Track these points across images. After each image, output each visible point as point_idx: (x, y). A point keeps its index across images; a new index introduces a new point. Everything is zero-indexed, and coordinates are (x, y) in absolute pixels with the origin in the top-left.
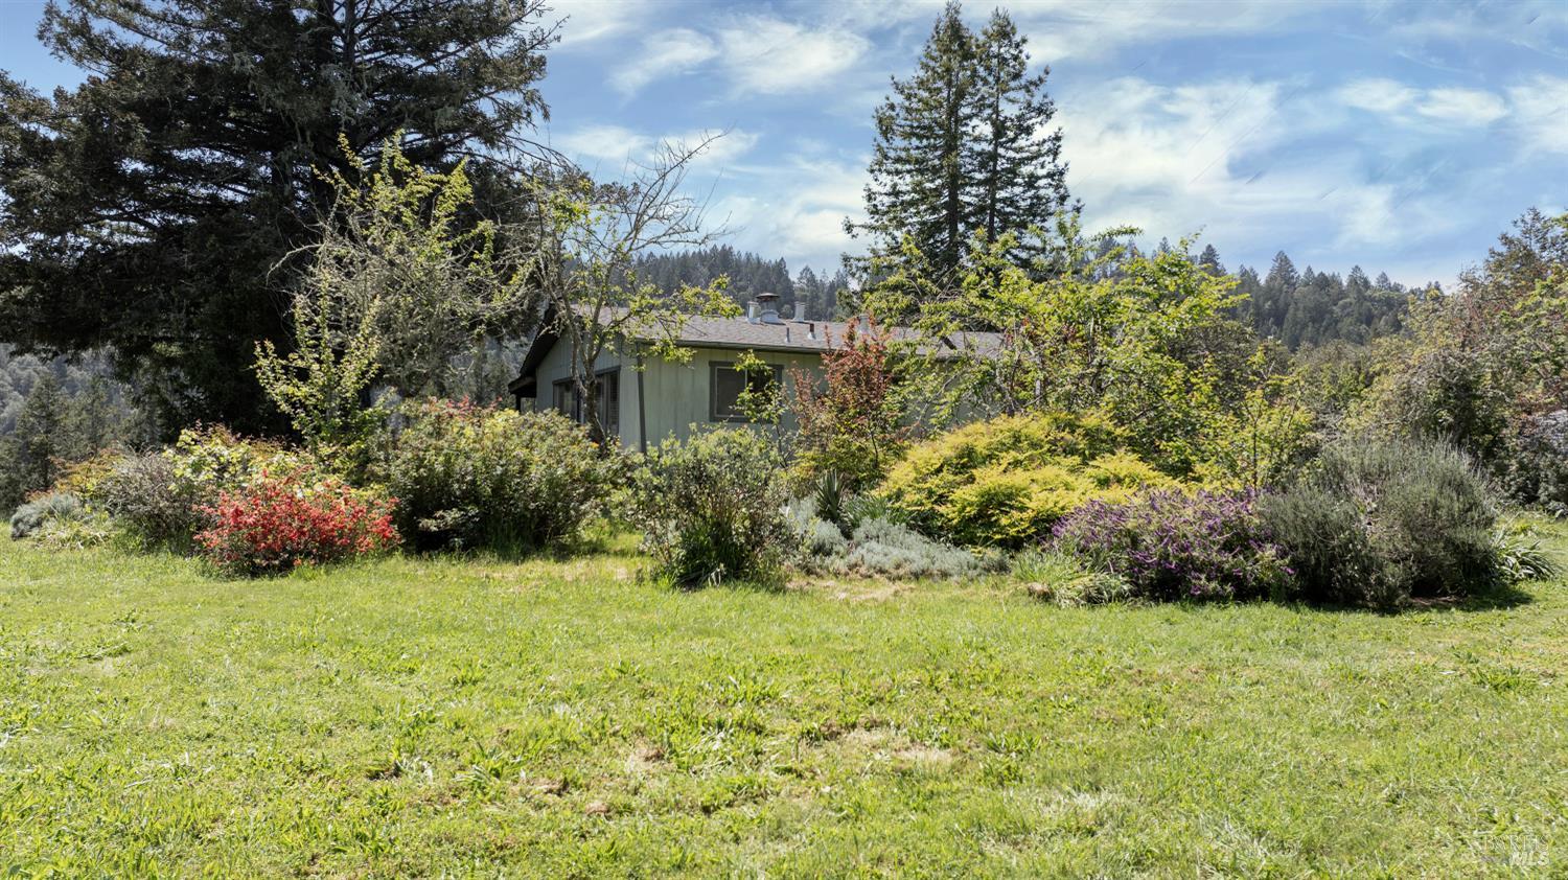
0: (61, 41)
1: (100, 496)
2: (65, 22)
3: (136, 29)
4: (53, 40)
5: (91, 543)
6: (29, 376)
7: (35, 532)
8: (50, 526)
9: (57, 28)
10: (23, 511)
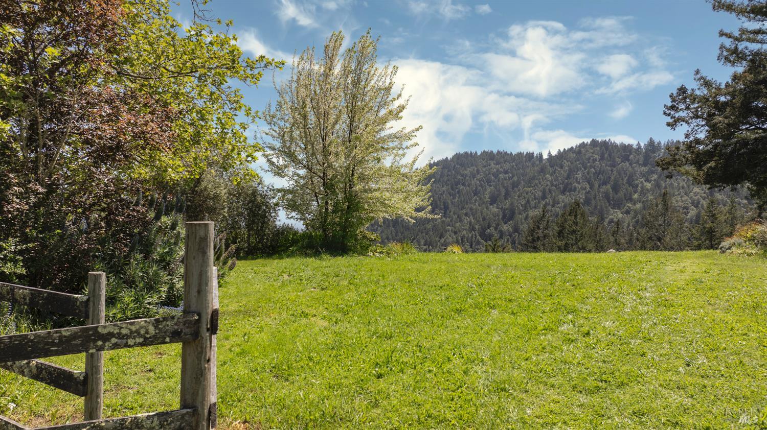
0: (727, 59)
1: (752, 239)
2: (728, 50)
3: (758, 42)
4: (723, 59)
5: (749, 255)
6: (698, 199)
7: (728, 251)
8: (734, 249)
9: (725, 53)
10: (723, 244)
